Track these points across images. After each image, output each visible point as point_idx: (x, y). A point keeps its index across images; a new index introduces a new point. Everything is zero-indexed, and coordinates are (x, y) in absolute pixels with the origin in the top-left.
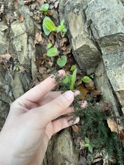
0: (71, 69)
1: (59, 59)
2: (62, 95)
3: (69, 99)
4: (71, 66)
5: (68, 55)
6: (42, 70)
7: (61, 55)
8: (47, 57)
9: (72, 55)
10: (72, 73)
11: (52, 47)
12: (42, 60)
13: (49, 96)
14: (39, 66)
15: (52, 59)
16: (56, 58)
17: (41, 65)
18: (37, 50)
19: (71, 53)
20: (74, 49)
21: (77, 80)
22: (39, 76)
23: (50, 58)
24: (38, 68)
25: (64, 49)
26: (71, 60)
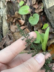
0: (44, 28)
1: (31, 17)
2: (32, 58)
3: (40, 62)
4: (43, 24)
5: (40, 13)
6: (13, 28)
7: (33, 13)
8: (19, 14)
9: (44, 13)
10: (44, 31)
11: (24, 5)
12: (14, 18)
13: (19, 58)
14: (10, 24)
15: (24, 17)
16: (28, 16)
17: (12, 23)
18: (8, 8)
19: (43, 11)
20: (47, 7)
21: (49, 39)
22: (10, 34)
23: (22, 16)
24: (9, 26)
25: (36, 7)
26: (43, 18)
